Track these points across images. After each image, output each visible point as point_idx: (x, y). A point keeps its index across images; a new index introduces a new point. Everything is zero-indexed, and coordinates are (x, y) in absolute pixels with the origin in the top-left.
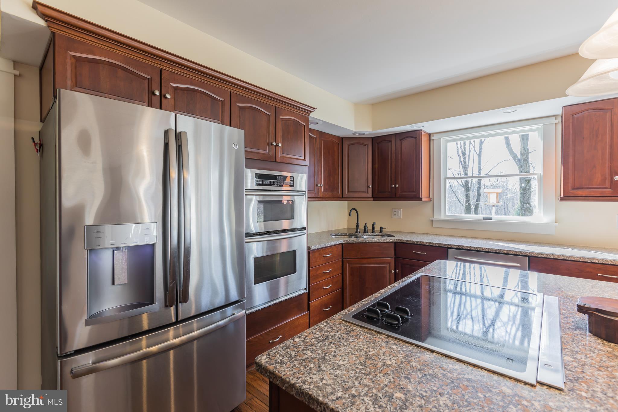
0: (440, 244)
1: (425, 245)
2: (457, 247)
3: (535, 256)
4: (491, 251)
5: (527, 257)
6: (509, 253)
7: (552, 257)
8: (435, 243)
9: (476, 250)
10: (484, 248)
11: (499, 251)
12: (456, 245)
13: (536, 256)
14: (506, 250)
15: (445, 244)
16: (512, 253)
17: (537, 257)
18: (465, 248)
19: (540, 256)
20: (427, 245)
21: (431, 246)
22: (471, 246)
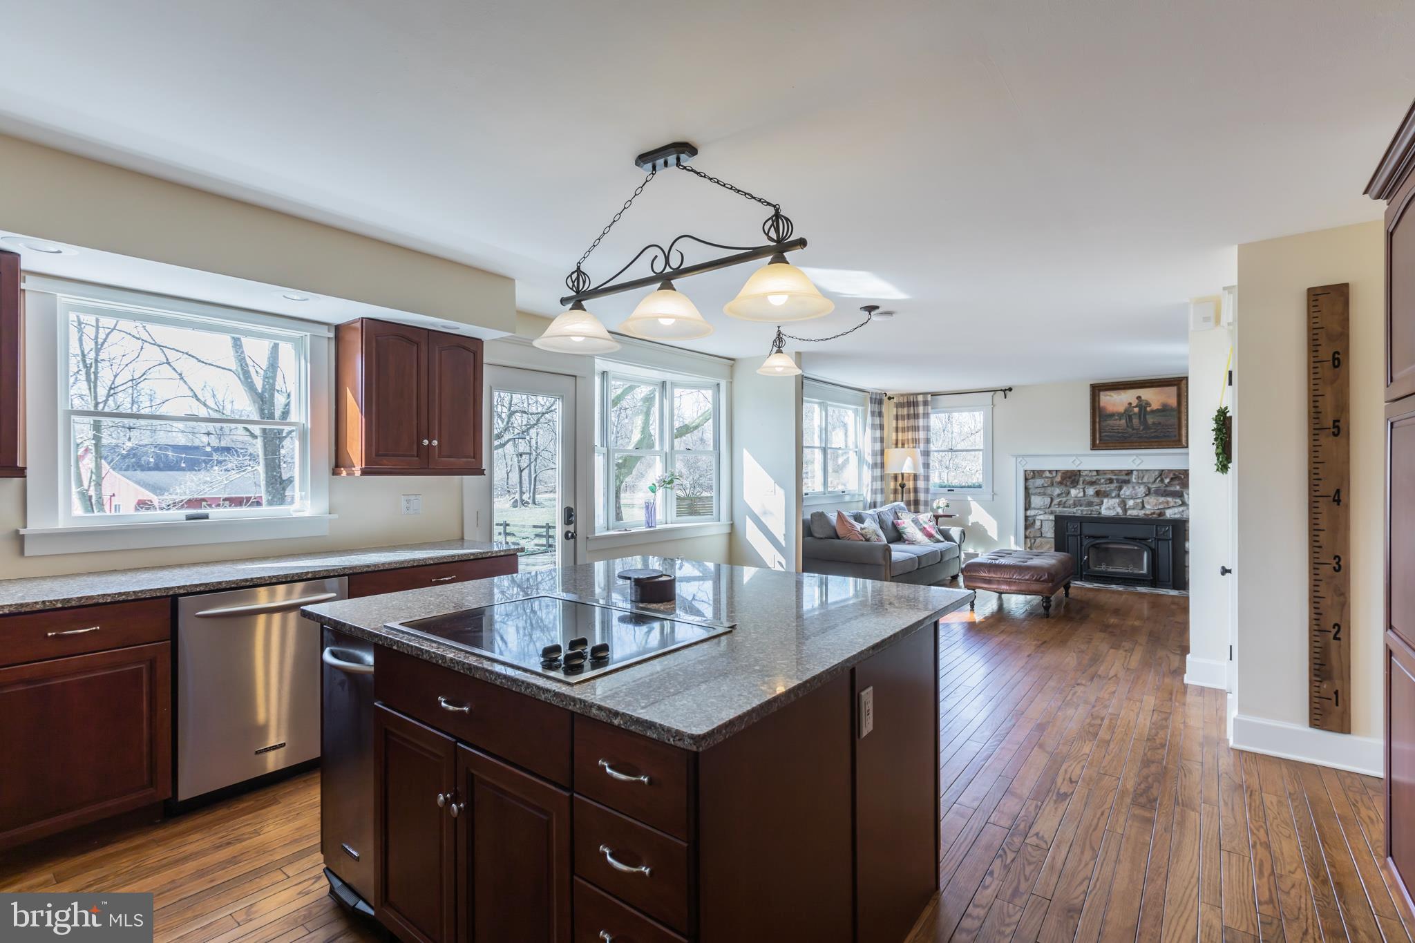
0: (151, 590)
1: (98, 604)
2: (202, 588)
3: (358, 571)
4: (284, 580)
5: (347, 577)
6: (317, 576)
7: (381, 568)
8: (134, 592)
9: (251, 584)
10: (269, 577)
11: (299, 576)
12: (201, 585)
13: (360, 571)
14: (312, 572)
15: (167, 589)
16: (322, 575)
17: (362, 573)
18: (224, 586)
19: (365, 570)
20: (106, 603)
21: (119, 602)
22: (239, 578)
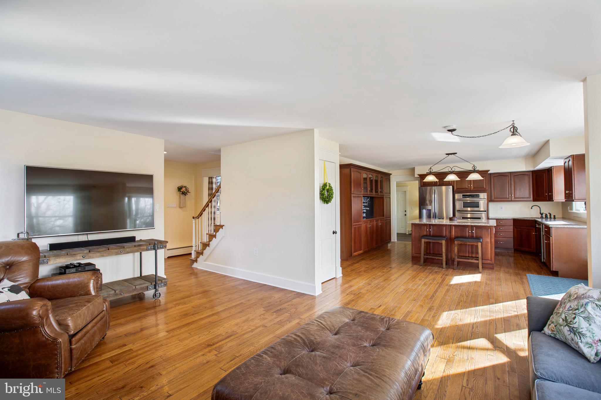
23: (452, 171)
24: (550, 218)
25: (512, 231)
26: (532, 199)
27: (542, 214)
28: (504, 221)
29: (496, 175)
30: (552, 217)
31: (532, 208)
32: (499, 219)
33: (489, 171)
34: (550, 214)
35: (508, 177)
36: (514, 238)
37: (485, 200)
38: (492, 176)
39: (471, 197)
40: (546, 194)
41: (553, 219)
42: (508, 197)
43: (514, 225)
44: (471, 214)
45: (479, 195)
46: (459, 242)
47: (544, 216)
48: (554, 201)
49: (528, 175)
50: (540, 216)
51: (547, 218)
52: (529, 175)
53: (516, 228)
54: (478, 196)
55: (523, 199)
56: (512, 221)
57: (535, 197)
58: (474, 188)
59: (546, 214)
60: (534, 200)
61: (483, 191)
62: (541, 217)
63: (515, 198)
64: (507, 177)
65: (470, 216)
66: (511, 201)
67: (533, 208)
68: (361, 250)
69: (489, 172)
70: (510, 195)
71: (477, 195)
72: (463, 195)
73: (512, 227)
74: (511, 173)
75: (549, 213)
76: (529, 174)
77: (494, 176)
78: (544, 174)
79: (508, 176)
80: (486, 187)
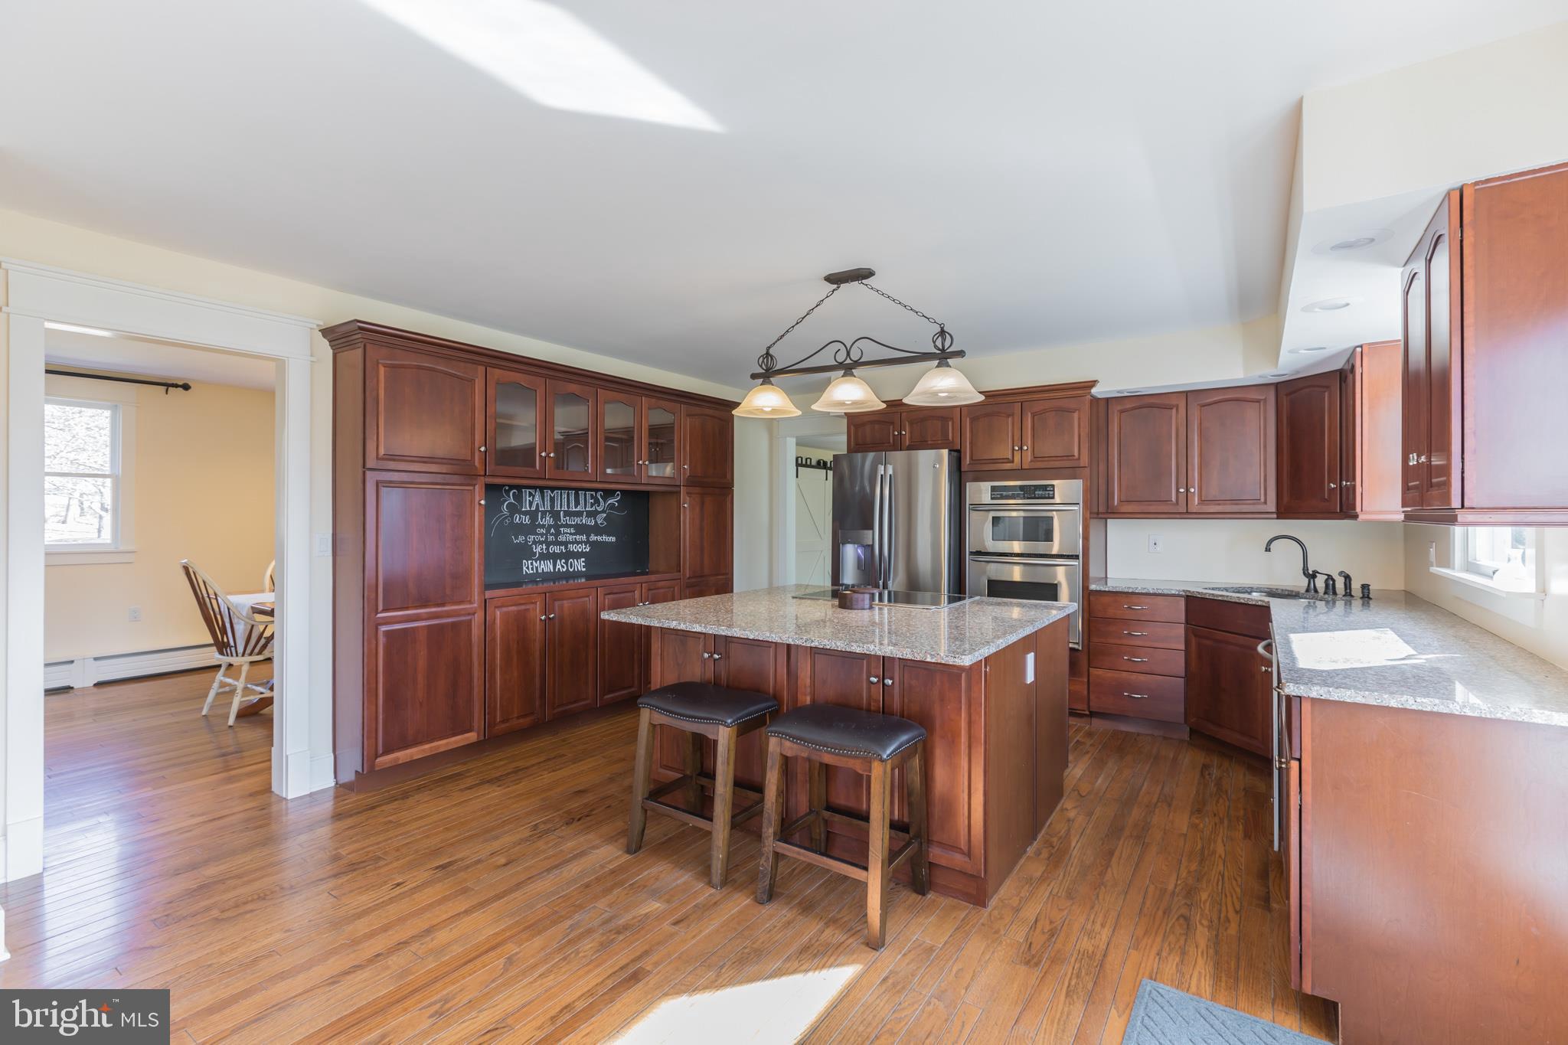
23: (848, 361)
24: (1348, 593)
25: (1183, 647)
26: (1274, 509)
27: (1312, 576)
28: (1148, 600)
29: (1128, 406)
30: (1356, 586)
31: (1268, 549)
32: (1127, 593)
33: (1093, 383)
34: (1347, 578)
35: (1177, 410)
36: (1189, 677)
37: (1075, 508)
38: (1115, 410)
39: (1024, 498)
40: (1332, 485)
41: (1360, 602)
42: (1174, 499)
43: (1187, 622)
44: (1027, 568)
45: (1053, 486)
46: (788, 744)
47: (1320, 582)
48: (1362, 517)
49: (1258, 401)
50: (1303, 582)
51: (1335, 593)
52: (1265, 400)
53: (1195, 636)
54: (1047, 492)
55: (1235, 508)
56: (1182, 603)
57: (1286, 499)
58: (1035, 458)
59: (1330, 577)
60: (1284, 511)
61: (1069, 472)
62: (1308, 590)
63: (1202, 501)
64: (1174, 410)
65: (1023, 574)
66: (1187, 514)
67: (1272, 546)
68: (470, 730)
69: (1094, 391)
70: (1182, 490)
71: (1044, 488)
72: (993, 489)
73: (1181, 630)
74: (1187, 394)
75: (1341, 574)
76: (1263, 398)
77: (1119, 408)
78: (1326, 394)
79: (1177, 407)
80: (1079, 454)
